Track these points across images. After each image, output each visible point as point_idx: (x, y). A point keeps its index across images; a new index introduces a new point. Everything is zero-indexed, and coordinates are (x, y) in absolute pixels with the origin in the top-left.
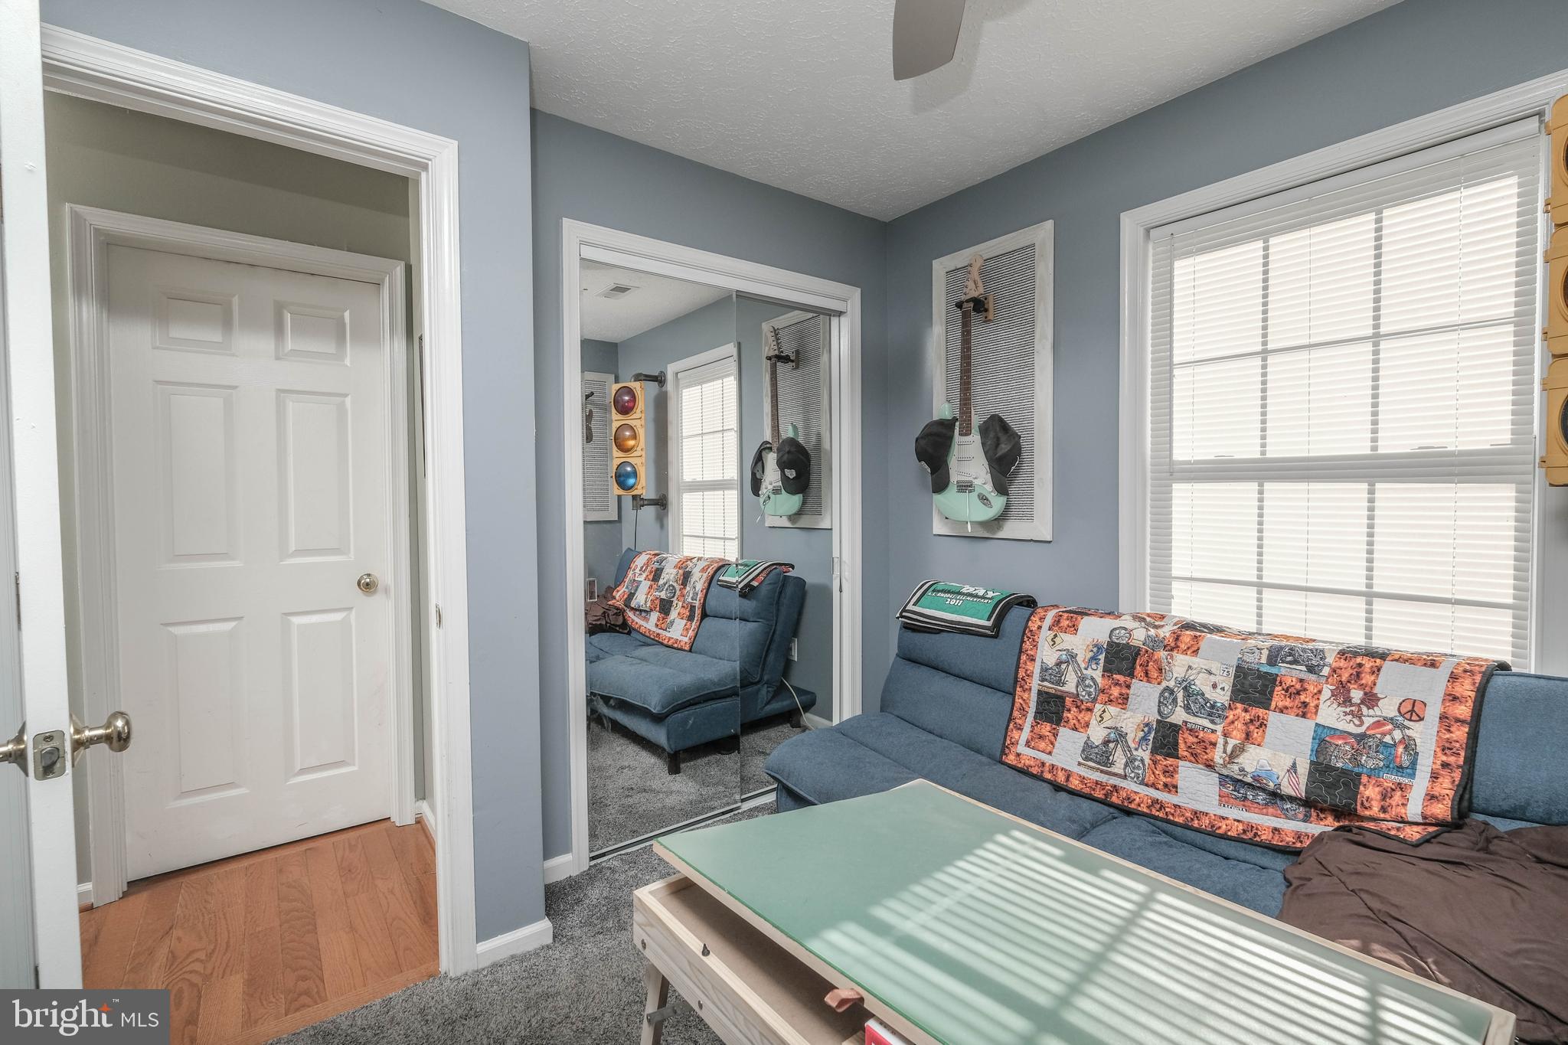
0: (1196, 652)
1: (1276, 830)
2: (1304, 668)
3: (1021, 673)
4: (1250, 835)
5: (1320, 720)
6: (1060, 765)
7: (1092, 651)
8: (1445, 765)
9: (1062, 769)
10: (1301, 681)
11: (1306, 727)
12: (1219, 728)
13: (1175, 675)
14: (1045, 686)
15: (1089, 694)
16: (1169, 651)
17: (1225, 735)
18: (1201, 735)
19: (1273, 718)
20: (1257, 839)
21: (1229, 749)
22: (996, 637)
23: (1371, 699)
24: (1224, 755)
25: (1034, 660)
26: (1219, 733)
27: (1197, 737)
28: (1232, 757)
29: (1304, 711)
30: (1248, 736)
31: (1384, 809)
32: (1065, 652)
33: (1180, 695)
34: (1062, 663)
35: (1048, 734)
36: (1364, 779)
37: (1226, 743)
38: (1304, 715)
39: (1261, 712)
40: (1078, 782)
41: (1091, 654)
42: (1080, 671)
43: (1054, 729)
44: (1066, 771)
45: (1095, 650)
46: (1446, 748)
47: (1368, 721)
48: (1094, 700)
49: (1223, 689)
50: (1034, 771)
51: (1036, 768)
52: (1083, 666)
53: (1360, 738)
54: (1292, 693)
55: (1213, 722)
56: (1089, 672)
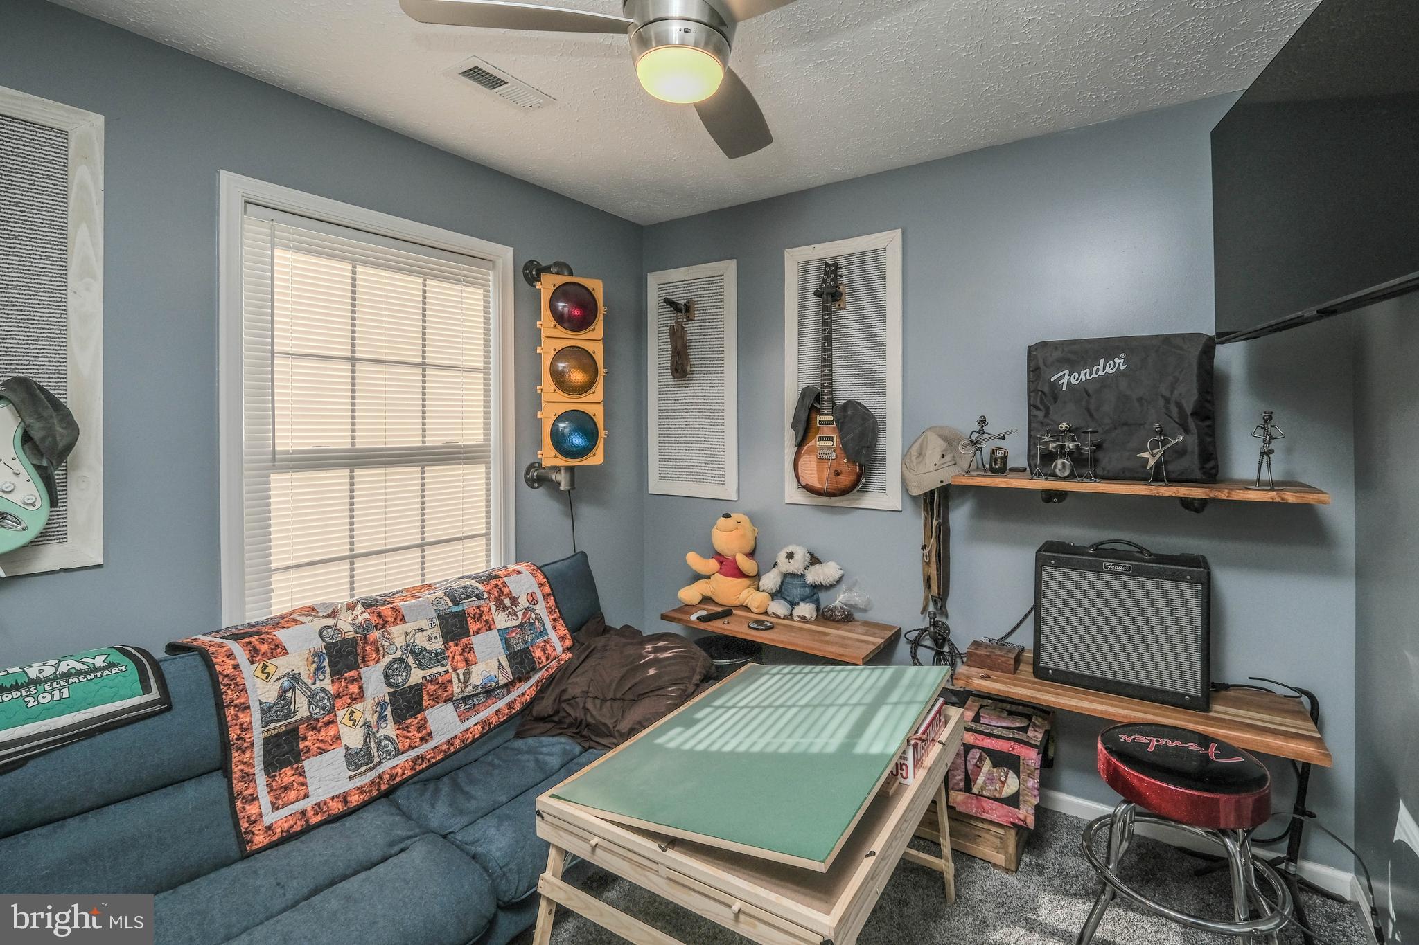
0: (403, 619)
1: (497, 712)
2: (474, 598)
3: (233, 733)
4: (487, 728)
5: (499, 627)
6: (326, 797)
7: (314, 662)
8: (555, 620)
9: (333, 798)
10: (478, 607)
11: (493, 637)
12: (448, 667)
13: (399, 646)
14: (273, 729)
15: (324, 708)
16: (382, 628)
17: (455, 670)
18: (440, 680)
19: (475, 640)
20: (492, 726)
21: (462, 678)
22: (169, 709)
23: (515, 601)
24: (460, 685)
25: (248, 707)
26: (451, 671)
27: (438, 683)
28: (465, 682)
29: (489, 626)
30: (467, 661)
31: (547, 659)
32: (285, 679)
33: (410, 660)
34: (286, 691)
35: (293, 778)
36: (530, 648)
37: (458, 674)
38: (490, 629)
39: (465, 641)
40: (357, 796)
41: (314, 666)
42: (308, 688)
43: (297, 768)
44: (337, 796)
45: (316, 659)
46: (551, 612)
47: (520, 614)
48: (332, 710)
49: (436, 638)
50: (298, 828)
51: (299, 822)
52: (309, 682)
53: (521, 626)
54: (477, 617)
55: (443, 666)
56: (319, 685)
